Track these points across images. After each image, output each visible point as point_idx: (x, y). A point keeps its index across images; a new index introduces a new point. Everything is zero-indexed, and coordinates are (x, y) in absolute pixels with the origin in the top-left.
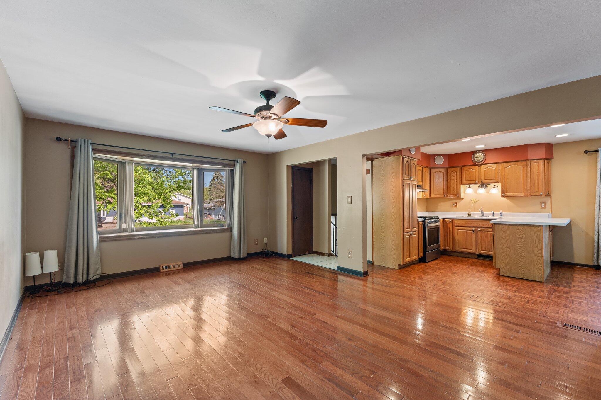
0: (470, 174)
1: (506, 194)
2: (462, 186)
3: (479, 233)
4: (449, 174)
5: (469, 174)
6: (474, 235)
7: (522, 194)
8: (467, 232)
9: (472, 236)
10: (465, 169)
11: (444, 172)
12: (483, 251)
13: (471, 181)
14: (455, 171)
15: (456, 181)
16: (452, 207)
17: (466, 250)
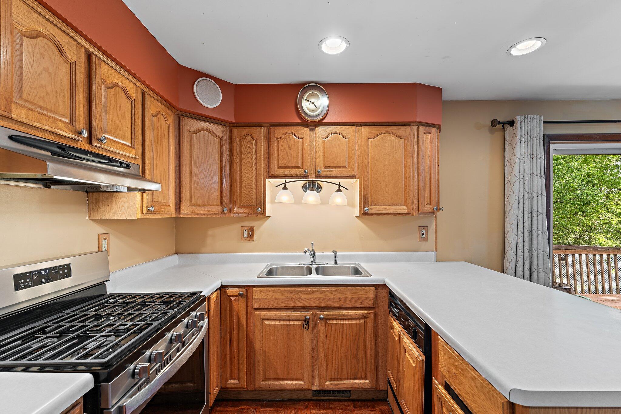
0: (289, 148)
1: (371, 209)
2: (270, 182)
3: (321, 327)
4: (235, 145)
5: (287, 149)
6: (307, 334)
7: (403, 209)
8: (290, 325)
9: (302, 337)
10: (279, 132)
11: (221, 135)
12: (331, 379)
13: (291, 167)
14: (252, 137)
15: (254, 168)
16: (242, 238)
17: (285, 382)
